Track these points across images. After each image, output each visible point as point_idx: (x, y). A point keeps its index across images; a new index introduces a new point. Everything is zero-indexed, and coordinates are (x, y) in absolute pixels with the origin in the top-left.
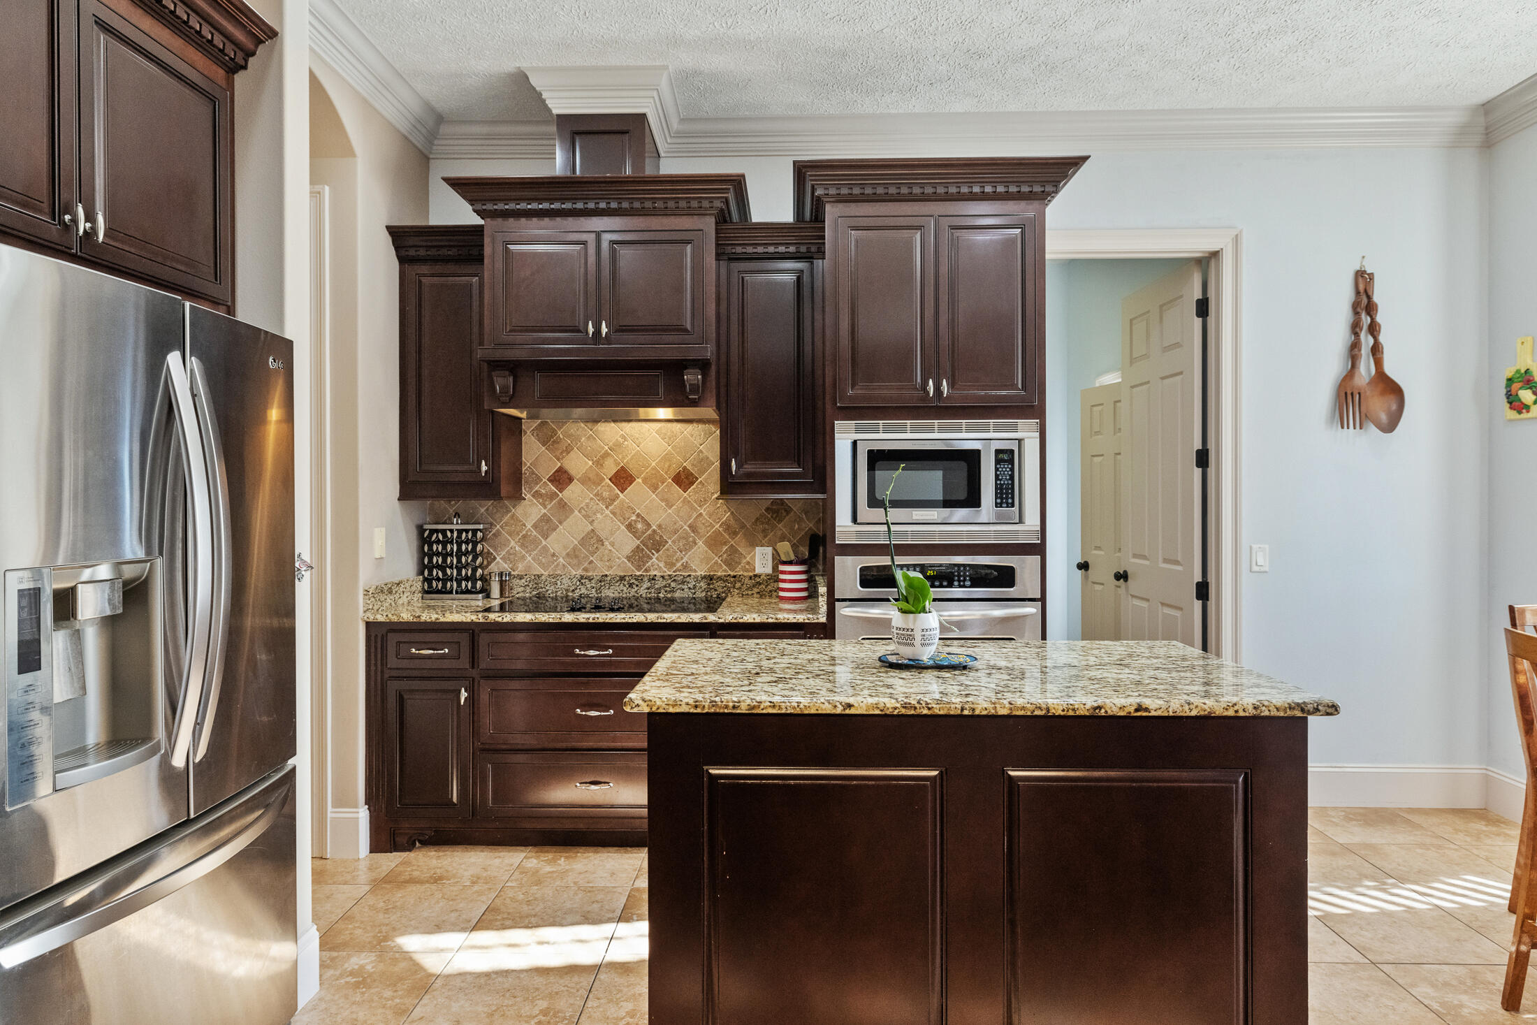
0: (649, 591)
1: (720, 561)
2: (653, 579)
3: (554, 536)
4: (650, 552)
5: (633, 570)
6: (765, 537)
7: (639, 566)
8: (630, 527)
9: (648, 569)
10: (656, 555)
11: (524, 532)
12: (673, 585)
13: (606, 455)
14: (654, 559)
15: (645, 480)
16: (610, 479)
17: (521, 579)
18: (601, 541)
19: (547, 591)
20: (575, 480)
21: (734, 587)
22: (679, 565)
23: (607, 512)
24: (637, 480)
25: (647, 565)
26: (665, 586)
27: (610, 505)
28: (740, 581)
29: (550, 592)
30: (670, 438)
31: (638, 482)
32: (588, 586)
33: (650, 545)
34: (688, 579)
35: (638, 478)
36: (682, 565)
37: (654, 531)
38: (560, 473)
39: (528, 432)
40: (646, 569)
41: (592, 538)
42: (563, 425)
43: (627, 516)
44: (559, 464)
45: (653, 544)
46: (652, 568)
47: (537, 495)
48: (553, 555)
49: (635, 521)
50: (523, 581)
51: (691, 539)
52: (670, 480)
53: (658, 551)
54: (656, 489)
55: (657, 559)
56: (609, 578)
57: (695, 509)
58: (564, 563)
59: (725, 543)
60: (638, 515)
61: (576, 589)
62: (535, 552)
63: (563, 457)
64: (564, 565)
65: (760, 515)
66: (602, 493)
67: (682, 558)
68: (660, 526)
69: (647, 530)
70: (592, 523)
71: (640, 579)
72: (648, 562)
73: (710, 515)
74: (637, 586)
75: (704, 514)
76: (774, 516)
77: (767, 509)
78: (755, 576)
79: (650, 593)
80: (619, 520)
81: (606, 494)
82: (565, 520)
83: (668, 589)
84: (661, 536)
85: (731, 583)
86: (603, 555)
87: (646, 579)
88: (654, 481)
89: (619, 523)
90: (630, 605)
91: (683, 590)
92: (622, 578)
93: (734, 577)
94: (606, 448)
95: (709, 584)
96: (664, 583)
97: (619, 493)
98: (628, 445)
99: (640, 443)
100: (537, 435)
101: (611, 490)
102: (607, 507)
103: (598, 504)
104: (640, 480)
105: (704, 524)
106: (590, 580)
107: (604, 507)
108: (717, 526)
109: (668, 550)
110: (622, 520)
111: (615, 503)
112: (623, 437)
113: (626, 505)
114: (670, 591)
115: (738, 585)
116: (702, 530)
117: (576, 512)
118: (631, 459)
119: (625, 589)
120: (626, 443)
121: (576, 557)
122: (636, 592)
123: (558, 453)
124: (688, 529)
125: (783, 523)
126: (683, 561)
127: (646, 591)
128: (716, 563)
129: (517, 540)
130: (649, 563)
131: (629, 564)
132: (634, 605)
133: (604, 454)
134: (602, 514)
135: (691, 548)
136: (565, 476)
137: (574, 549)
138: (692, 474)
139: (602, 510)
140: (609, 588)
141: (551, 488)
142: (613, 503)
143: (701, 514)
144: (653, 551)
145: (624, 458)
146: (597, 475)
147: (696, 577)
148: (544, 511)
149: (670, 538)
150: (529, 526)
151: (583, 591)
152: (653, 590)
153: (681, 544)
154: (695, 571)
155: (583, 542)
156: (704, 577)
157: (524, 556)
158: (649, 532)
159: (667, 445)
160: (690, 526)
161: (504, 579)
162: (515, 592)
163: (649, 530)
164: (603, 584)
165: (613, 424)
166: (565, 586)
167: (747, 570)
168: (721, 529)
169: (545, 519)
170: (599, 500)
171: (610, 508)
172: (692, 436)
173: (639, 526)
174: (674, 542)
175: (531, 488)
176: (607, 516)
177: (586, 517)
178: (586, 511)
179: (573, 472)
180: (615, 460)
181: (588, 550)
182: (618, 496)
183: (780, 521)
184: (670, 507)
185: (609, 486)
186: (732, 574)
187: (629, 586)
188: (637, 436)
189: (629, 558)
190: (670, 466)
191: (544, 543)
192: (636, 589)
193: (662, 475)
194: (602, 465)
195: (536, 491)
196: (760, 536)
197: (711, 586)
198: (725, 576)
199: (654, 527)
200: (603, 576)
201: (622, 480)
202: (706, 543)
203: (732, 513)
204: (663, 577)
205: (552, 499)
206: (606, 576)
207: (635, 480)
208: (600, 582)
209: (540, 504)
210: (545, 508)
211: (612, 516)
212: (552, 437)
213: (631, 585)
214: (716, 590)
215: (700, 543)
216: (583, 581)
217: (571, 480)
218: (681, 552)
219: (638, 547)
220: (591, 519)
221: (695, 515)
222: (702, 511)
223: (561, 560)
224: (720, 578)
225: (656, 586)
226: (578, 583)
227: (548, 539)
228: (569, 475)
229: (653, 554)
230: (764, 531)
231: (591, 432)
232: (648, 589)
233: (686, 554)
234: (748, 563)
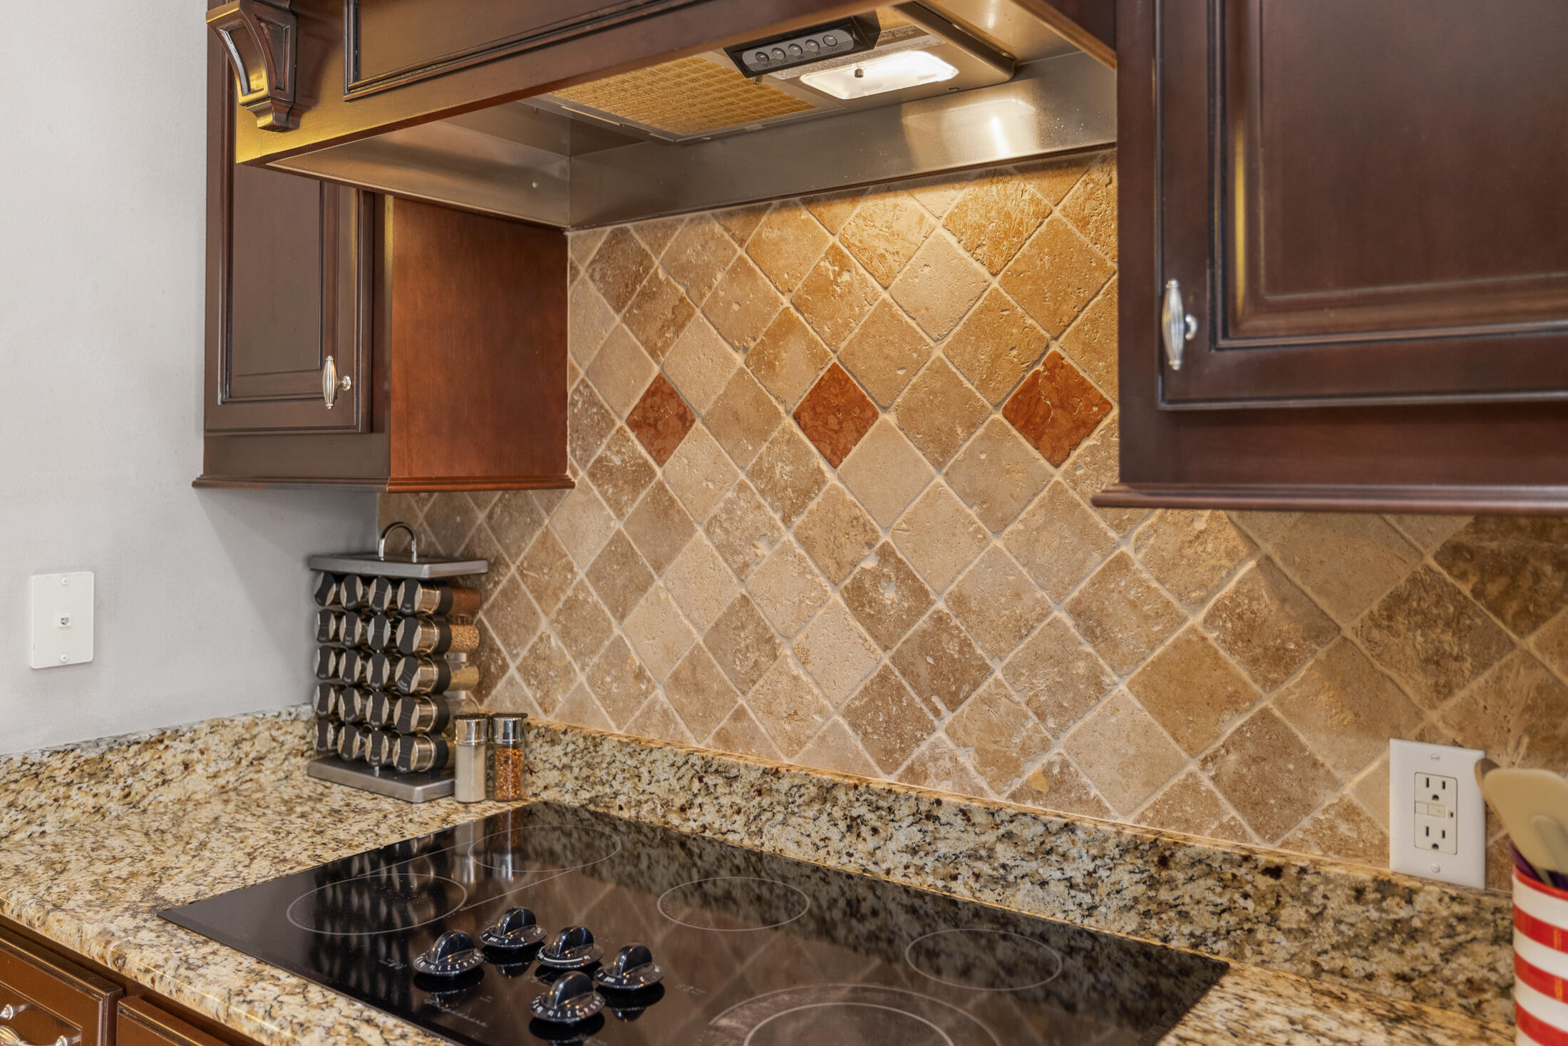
0: (916, 861)
1: (1208, 784)
2: (930, 817)
3: (641, 608)
4: (927, 701)
5: (866, 764)
6: (1444, 691)
7: (889, 752)
8: (858, 597)
9: (918, 768)
10: (948, 717)
11: (570, 592)
12: (1004, 853)
13: (786, 326)
14: (940, 734)
15: (908, 420)
16: (797, 417)
17: (553, 742)
18: (767, 641)
19: (616, 795)
20: (698, 423)
21: (1273, 922)
22: (1032, 769)
23: (789, 537)
24: (883, 417)
25: (916, 752)
26: (974, 856)
27: (797, 509)
28: (1306, 900)
29: (622, 799)
30: (996, 244)
31: (887, 428)
32: (724, 800)
33: (923, 671)
34: (1063, 842)
35: (885, 409)
36: (1046, 772)
37: (940, 619)
38: (657, 399)
39: (582, 270)
40: (910, 769)
41: (743, 627)
42: (666, 237)
43: (848, 554)
44: (656, 370)
45: (936, 672)
46: (932, 769)
47: (601, 471)
48: (640, 675)
49: (877, 577)
50: (558, 750)
51: (1081, 667)
52: (998, 416)
53: (954, 702)
54: (947, 452)
55: (951, 732)
56: (784, 785)
57: (1099, 541)
58: (667, 705)
59: (1234, 701)
60: (885, 554)
61: (691, 805)
62: (596, 659)
63: (667, 345)
64: (665, 713)
65: (1414, 580)
66: (772, 468)
67: (1045, 745)
68: (959, 601)
69: (916, 613)
70: (742, 571)
71: (883, 803)
72: (918, 741)
73: (1164, 569)
74: (875, 831)
75: (1137, 560)
76: (1493, 589)
77: (1454, 553)
78: (1385, 887)
79: (920, 870)
80: (824, 570)
81: (783, 471)
82: (670, 559)
83: (984, 868)
84: (965, 644)
85: (1261, 899)
86: (776, 695)
87: (904, 810)
88: (940, 419)
89: (822, 579)
90: (849, 903)
91: (1043, 884)
92: (826, 793)
93: (1275, 872)
94: (785, 301)
95: (1153, 883)
96: (970, 841)
97: (824, 466)
98: (851, 284)
99: (891, 275)
100: (603, 277)
101: (800, 457)
102: (786, 520)
103: (759, 507)
104: (889, 418)
105: (1133, 605)
106: (731, 780)
107: (777, 517)
108: (1196, 619)
109: (988, 701)
110: (833, 568)
111: (812, 505)
112: (836, 256)
113: (844, 514)
114: (995, 880)
115: (1293, 915)
116: (1127, 633)
117: (700, 532)
118: (864, 334)
119: (834, 834)
120: (846, 277)
121: (699, 689)
122: (872, 854)
123: (652, 332)
124: (1069, 622)
125: (1544, 629)
126: (1052, 756)
127: (906, 858)
128: (1190, 786)
129: (553, 615)
130: (924, 747)
131: (856, 741)
132: (865, 908)
133: (779, 324)
134: (772, 543)
135: (1081, 705)
136: (671, 410)
137: (694, 661)
138: (1084, 387)
139: (774, 527)
140: (784, 823)
141: (634, 451)
142: (804, 505)
143: (1121, 563)
144: (935, 699)
145: (837, 335)
146: (759, 401)
147: (1100, 840)
148: (617, 525)
149: (998, 654)
150: (581, 575)
151: (710, 816)
152: (930, 860)
153: (1041, 684)
154: (1100, 809)
155: (719, 635)
156: (1132, 847)
157: (568, 670)
158: (923, 623)
159: (984, 271)
160: (1077, 612)
161: (499, 740)
162: (541, 783)
163: (920, 613)
164: (766, 801)
165: (805, 215)
166: (660, 790)
167: (1342, 848)
168: (1212, 636)
169: (619, 552)
170: (762, 492)
171: (797, 521)
172: (1083, 223)
173: (889, 595)
174: (1013, 672)
175: (587, 450)
176: (786, 551)
177: (727, 549)
178: (727, 531)
179: (689, 395)
180: (812, 344)
181: (731, 671)
182: (819, 479)
183: (1530, 618)
184: (1000, 525)
185: (792, 441)
186: (1266, 850)
187: (849, 828)
188: (881, 246)
189: (853, 716)
190: (995, 358)
191: (617, 631)
192: (872, 842)
193: (967, 397)
194: (771, 366)
195: (600, 460)
196: (1414, 685)
197: (1164, 894)
198: (1227, 858)
199: (940, 605)
200: (765, 772)
201: (832, 421)
202: (1148, 689)
203: (1267, 563)
204: (964, 813)
205: (636, 485)
206: (776, 773)
207: (875, 416)
208: (760, 793)
209: (608, 500)
210: (620, 515)
211: (800, 551)
212: (638, 278)
213: (854, 824)
214: (1184, 916)
215: (1121, 688)
216: (709, 780)
217: (685, 419)
218: (1041, 716)
219: (883, 677)
220: (740, 559)
221: (1096, 565)
222: (1127, 549)
223: (660, 693)
224: (1202, 865)
225: (943, 848)
226: (696, 785)
227: (629, 619)
228: (680, 404)
229: (937, 712)
230: (1435, 661)
231: (741, 252)
232: (914, 852)
233: (1062, 727)
234: (1350, 812)
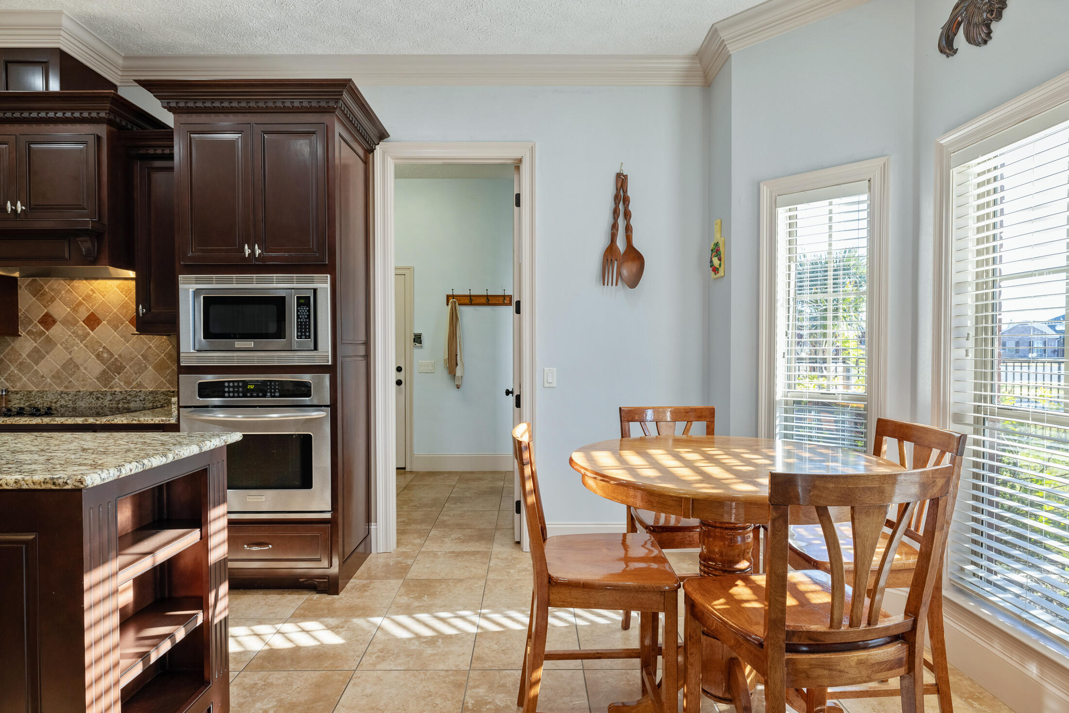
2: (114, 394)
3: (42, 362)
4: (114, 374)
5: (100, 387)
7: (105, 384)
8: (98, 356)
9: (111, 386)
10: (118, 376)
11: (21, 360)
12: (129, 398)
13: (80, 304)
14: (117, 380)
15: (109, 322)
16: (83, 322)
17: (17, 394)
18: (77, 367)
19: (36, 402)
20: (58, 322)
22: (135, 383)
23: (82, 345)
24: (103, 322)
26: (123, 399)
27: (84, 340)
29: (38, 403)
30: (126, 292)
31: (104, 324)
32: (66, 399)
33: (113, 369)
34: (139, 394)
35: (104, 320)
36: (137, 383)
37: (116, 359)
38: (46, 317)
39: (22, 288)
40: (109, 387)
41: (71, 364)
42: (48, 282)
43: (96, 348)
44: (46, 311)
45: (115, 369)
46: (115, 386)
47: (30, 333)
48: (43, 377)
49: (102, 352)
50: (19, 395)
51: (143, 365)
52: (127, 322)
53: (119, 374)
54: (117, 328)
55: (119, 379)
56: (81, 393)
58: (50, 382)
59: (168, 368)
60: (104, 348)
61: (58, 401)
62: (29, 375)
63: (49, 305)
64: (49, 384)
66: (77, 331)
67: (137, 379)
68: (120, 356)
69: (110, 358)
70: (70, 353)
71: (104, 394)
72: (111, 382)
74: (102, 399)
75: (153, 346)
79: (112, 404)
80: (91, 351)
81: (80, 332)
82: (50, 351)
83: (125, 401)
84: (121, 363)
86: (79, 377)
87: (109, 394)
88: (115, 322)
89: (90, 353)
91: (136, 401)
92: (91, 393)
94: (80, 298)
95: (155, 398)
96: (122, 397)
97: (90, 331)
99: (105, 295)
100: (29, 290)
101: (84, 329)
102: (81, 342)
103: (74, 339)
104: (105, 322)
105: (152, 354)
106: (68, 395)
107: (79, 342)
108: (163, 355)
109: (126, 373)
110: (93, 351)
111: (87, 339)
112: (92, 290)
113: (95, 340)
116: (151, 358)
117: (59, 345)
118: (99, 307)
119: (93, 401)
120: (95, 295)
121: (59, 378)
122: (102, 403)
123: (45, 302)
124: (141, 357)
126: (138, 380)
127: (109, 402)
128: (162, 382)
129: (15, 366)
130: (113, 382)
131: (98, 383)
133: (79, 303)
134: (78, 347)
135: (143, 371)
136: (50, 319)
137: (58, 372)
139: (78, 343)
140: (82, 401)
141: (40, 328)
143: (150, 347)
145: (93, 306)
146: (74, 318)
147: (145, 392)
148: (35, 344)
149: (128, 364)
150: (24, 356)
151: (63, 402)
152: (114, 402)
153: (136, 369)
154: (147, 388)
155: (64, 367)
156: (151, 392)
157: (21, 378)
158: (112, 360)
159: (124, 296)
160: (142, 356)
163: (112, 358)
164: (77, 397)
165: (85, 281)
166: (50, 399)
168: (165, 358)
169: (36, 350)
170: (75, 336)
171: (84, 342)
173: (105, 355)
174: (131, 367)
175: (25, 328)
176: (81, 348)
177: (66, 348)
178: (66, 345)
179: (55, 316)
180: (87, 307)
181: (68, 373)
182: (89, 334)
184: (128, 342)
185: (82, 326)
188: (103, 290)
189: (98, 379)
190: (127, 312)
191: (35, 368)
192: (102, 401)
193: (121, 319)
194: (77, 311)
195: (29, 330)
197: (157, 399)
199: (116, 356)
200: (77, 392)
201: (92, 323)
202: (155, 368)
204: (122, 392)
205: (41, 336)
206: (80, 391)
208: (75, 396)
209: (32, 339)
210: (36, 342)
211: (85, 348)
212: (40, 290)
213: (98, 398)
214: (160, 402)
215: (150, 368)
216: (63, 395)
217: (54, 322)
218: (136, 374)
219: (104, 371)
220: (70, 350)
222: (151, 345)
223: (48, 380)
225: (117, 399)
226: (59, 396)
227: (39, 365)
228: (53, 318)
229: (115, 376)
231: (69, 287)
232: (111, 401)
233: (140, 376)
